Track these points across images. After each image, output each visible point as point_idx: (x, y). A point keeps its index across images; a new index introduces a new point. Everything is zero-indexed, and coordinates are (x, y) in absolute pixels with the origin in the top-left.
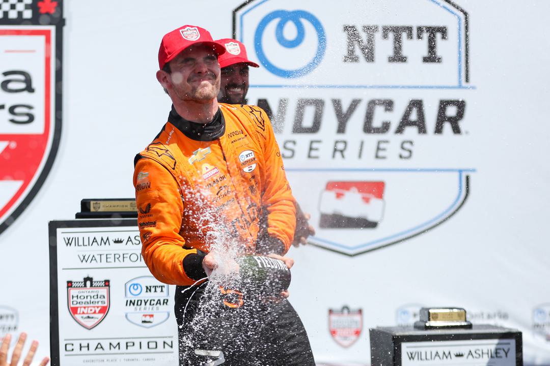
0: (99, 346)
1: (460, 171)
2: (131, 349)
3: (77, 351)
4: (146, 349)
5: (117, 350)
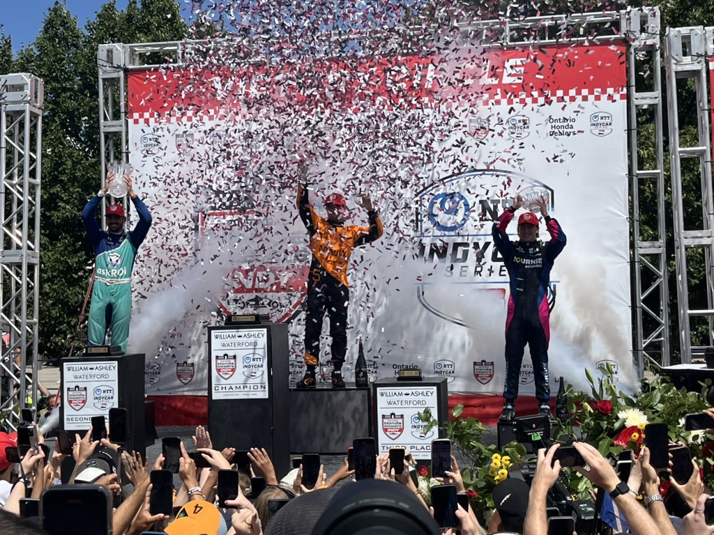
0: (231, 388)
2: (245, 389)
3: (220, 390)
4: (252, 389)
5: (239, 390)
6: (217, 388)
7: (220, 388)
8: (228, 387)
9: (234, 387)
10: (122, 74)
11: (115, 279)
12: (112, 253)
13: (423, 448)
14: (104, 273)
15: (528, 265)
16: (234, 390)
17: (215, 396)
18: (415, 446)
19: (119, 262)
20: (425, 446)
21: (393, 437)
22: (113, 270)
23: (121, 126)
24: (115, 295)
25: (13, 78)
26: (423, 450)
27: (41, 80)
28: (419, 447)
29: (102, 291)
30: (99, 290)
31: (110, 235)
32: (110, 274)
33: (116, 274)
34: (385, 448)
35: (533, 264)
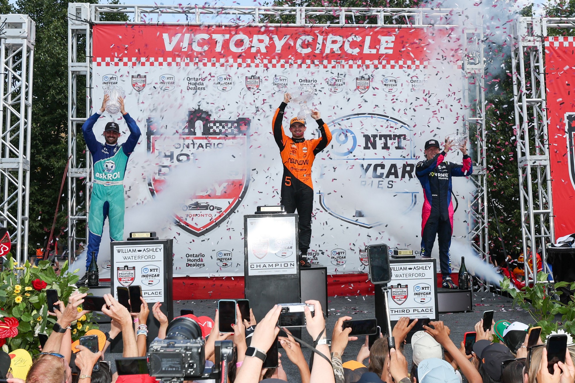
0: (264, 266)
1: (413, 193)
2: (277, 267)
3: (255, 268)
4: (283, 266)
5: (271, 267)
6: (252, 266)
7: (255, 266)
8: (262, 265)
9: (267, 265)
10: (88, 27)
11: (111, 182)
12: (108, 160)
13: (423, 310)
14: (102, 177)
15: (440, 177)
16: (268, 267)
17: (251, 273)
18: (417, 309)
19: (114, 167)
20: (424, 309)
21: (400, 302)
22: (108, 175)
23: (86, 67)
24: (111, 195)
25: (12, 18)
26: (423, 312)
27: (34, 23)
28: (420, 310)
29: (100, 191)
30: (97, 190)
31: (106, 146)
32: (107, 177)
33: (112, 177)
34: (394, 312)
35: (443, 177)
